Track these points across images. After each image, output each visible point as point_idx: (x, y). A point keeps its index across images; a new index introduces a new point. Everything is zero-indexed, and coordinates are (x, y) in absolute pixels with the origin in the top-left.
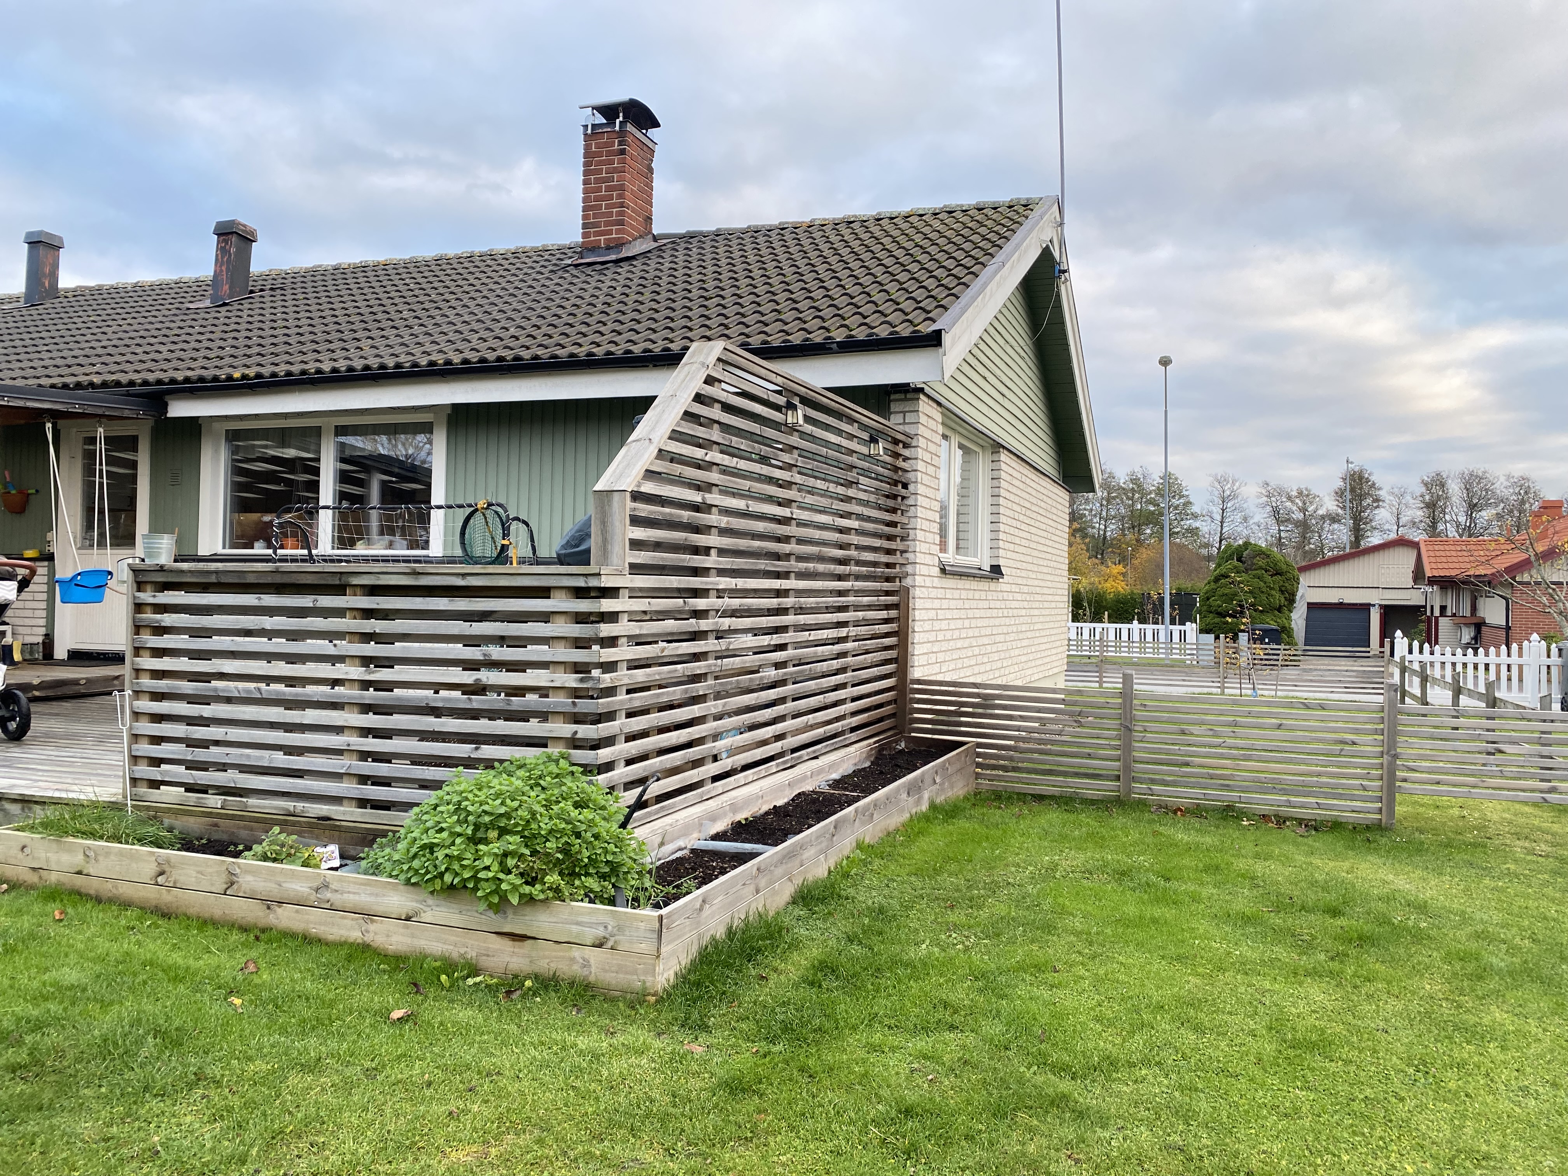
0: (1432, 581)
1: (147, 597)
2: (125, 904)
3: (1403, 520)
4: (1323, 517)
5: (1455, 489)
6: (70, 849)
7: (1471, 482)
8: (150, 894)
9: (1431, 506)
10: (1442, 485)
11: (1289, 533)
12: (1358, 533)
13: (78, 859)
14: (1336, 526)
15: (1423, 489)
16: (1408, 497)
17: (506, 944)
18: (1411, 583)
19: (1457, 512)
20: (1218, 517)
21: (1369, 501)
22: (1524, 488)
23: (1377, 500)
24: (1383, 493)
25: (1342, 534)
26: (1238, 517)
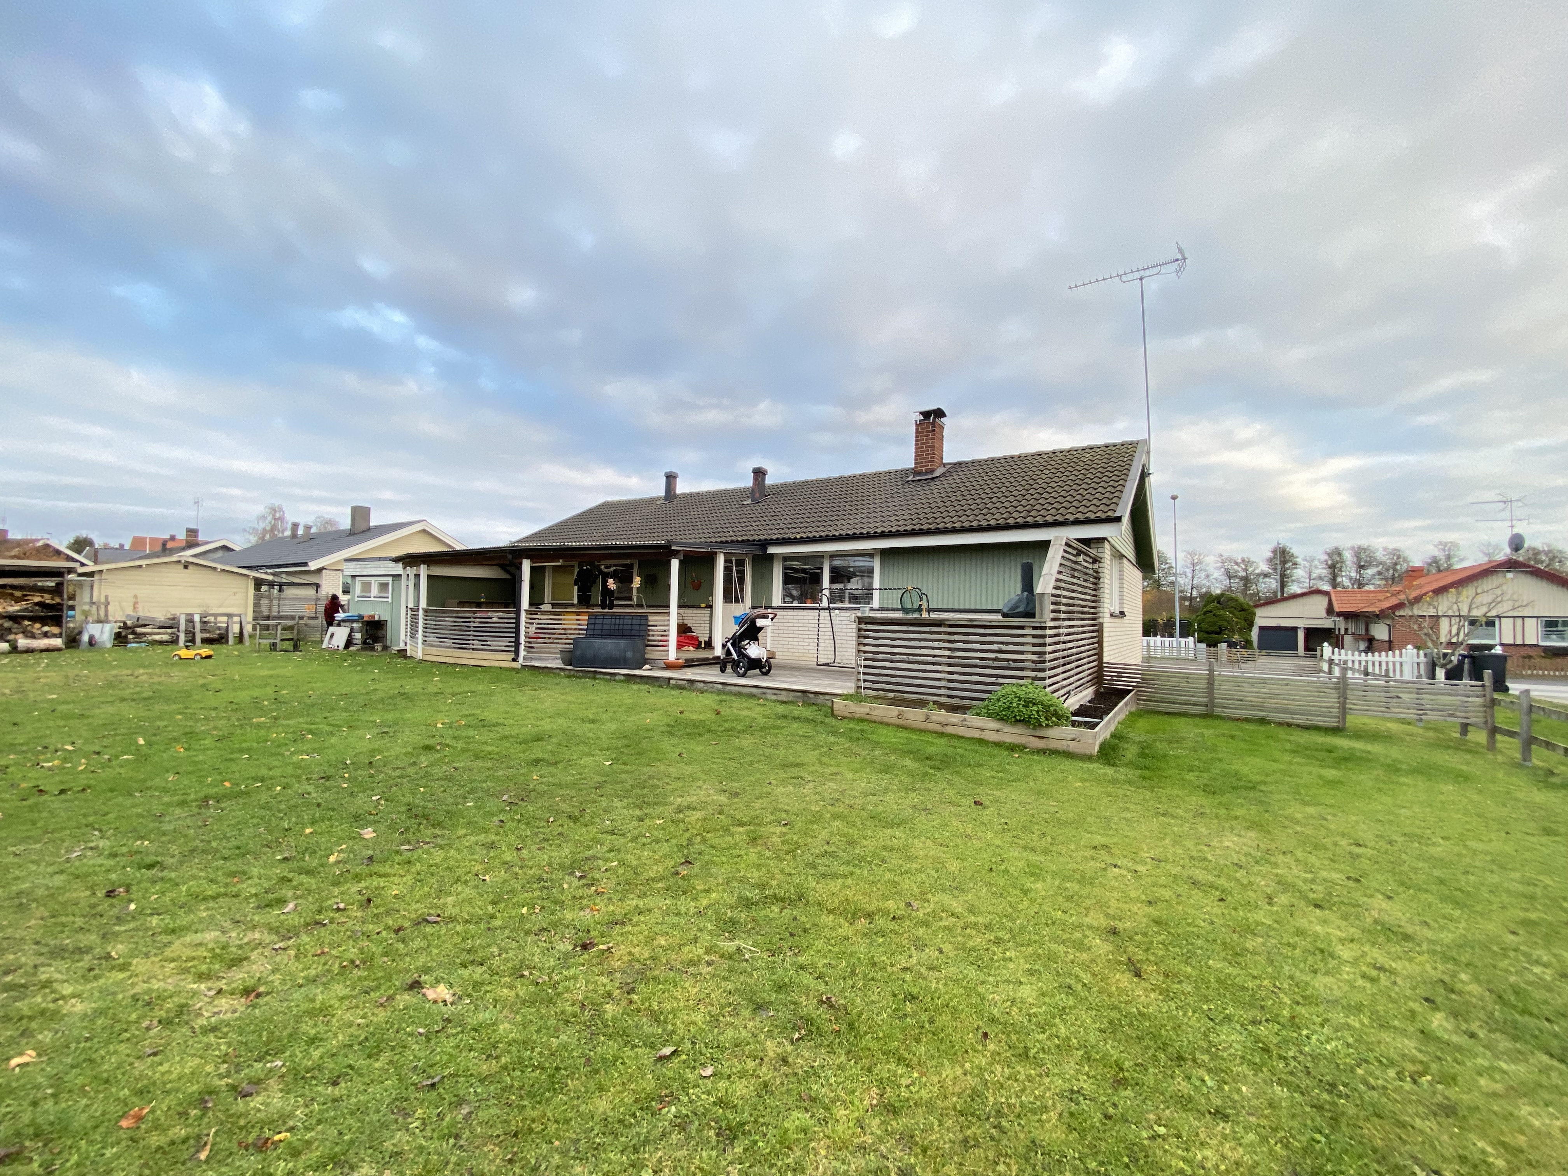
0: (1339, 614)
1: (863, 626)
2: (888, 724)
3: (1314, 575)
4: (1259, 575)
5: (1348, 556)
6: (864, 707)
7: (1359, 552)
8: (897, 721)
9: (1333, 567)
10: (1340, 554)
11: (1236, 584)
12: (1283, 585)
13: (867, 710)
14: (1267, 580)
15: (1326, 557)
16: (1316, 562)
17: (1037, 740)
18: (1324, 614)
19: (1349, 571)
20: (1190, 575)
21: (1290, 564)
22: (1397, 556)
23: (1295, 564)
24: (1299, 560)
25: (1273, 584)
26: (1203, 575)
